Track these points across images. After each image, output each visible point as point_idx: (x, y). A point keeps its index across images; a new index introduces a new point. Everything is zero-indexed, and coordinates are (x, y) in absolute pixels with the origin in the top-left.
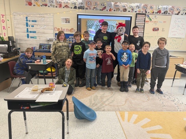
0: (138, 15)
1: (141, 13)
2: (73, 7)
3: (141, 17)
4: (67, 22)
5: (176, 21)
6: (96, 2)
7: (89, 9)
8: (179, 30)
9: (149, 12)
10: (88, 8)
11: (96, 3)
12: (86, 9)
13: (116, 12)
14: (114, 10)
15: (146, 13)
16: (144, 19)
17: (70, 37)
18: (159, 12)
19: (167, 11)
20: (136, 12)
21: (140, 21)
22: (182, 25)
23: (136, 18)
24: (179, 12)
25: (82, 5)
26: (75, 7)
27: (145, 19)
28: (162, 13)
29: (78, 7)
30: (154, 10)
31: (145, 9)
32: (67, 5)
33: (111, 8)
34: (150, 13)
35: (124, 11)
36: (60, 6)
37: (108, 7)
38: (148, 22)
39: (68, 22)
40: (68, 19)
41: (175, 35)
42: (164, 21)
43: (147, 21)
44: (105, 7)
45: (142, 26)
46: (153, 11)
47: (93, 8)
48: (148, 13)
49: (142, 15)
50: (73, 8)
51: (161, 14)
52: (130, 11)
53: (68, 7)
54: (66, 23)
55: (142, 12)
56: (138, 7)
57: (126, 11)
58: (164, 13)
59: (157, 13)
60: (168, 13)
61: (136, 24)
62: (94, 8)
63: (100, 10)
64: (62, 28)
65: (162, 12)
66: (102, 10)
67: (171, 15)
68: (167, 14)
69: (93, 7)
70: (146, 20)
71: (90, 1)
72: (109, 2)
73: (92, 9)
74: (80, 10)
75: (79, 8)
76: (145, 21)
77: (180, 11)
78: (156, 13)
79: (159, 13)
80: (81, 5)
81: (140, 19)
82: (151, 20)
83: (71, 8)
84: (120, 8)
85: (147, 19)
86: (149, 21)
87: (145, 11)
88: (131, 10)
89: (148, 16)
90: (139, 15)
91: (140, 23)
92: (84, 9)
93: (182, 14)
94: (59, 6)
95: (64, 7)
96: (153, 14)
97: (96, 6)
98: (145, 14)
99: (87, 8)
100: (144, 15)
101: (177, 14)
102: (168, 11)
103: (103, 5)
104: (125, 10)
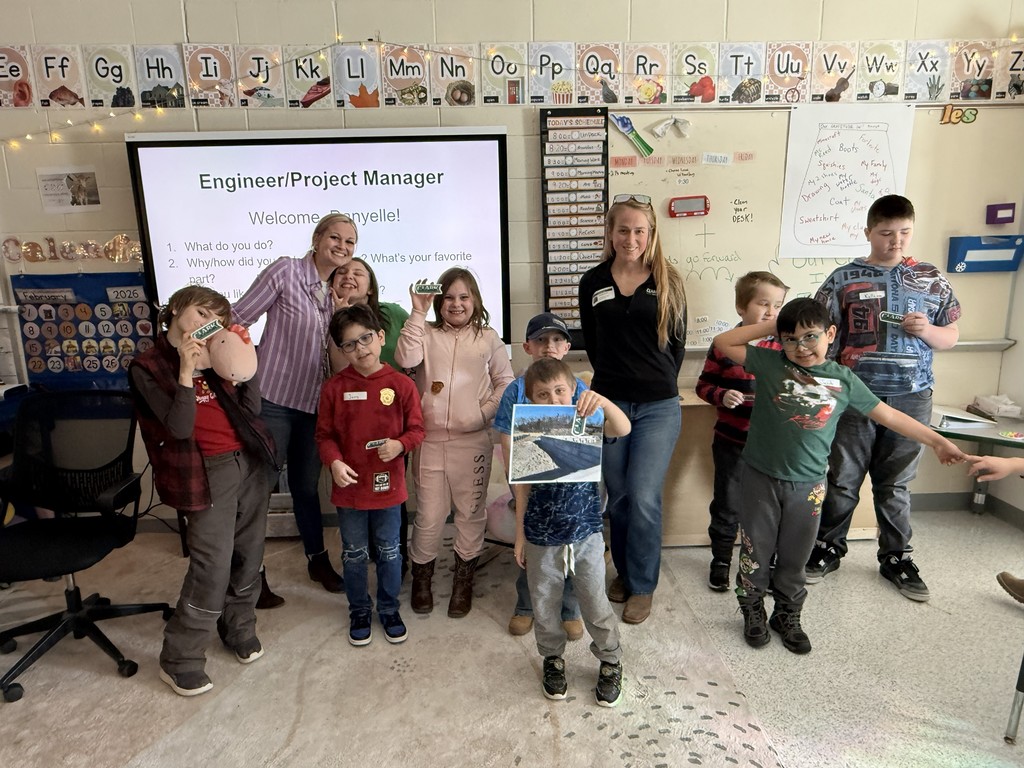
0: (551, 122)
1: (575, 104)
2: (108, 97)
3: (576, 135)
4: (81, 198)
5: (823, 146)
6: (256, 51)
7: (217, 101)
8: (851, 204)
9: (629, 99)
10: (211, 95)
11: (258, 59)
12: (197, 102)
13: (399, 109)
14: (390, 101)
15: (610, 106)
16: (598, 147)
17: (112, 293)
18: (702, 89)
19: (756, 83)
20: (538, 99)
21: (569, 161)
22: (872, 169)
23: (543, 146)
24: (843, 84)
25: (167, 81)
26: (123, 98)
27: (606, 143)
28: (723, 99)
29: (144, 94)
30: (661, 81)
31: (598, 77)
32: (63, 89)
33: (363, 89)
34: (635, 104)
35: (460, 102)
36: (22, 94)
37: (340, 81)
38: (630, 162)
39: (89, 195)
40: (81, 176)
41: (824, 239)
42: (743, 150)
43: (619, 162)
44: (325, 82)
45: (592, 196)
46: (655, 89)
47: (243, 96)
48: (621, 103)
49: (583, 120)
50: (108, 101)
51: (715, 103)
52: (496, 99)
53: (76, 96)
54: (75, 202)
55: (583, 98)
56: (547, 71)
57: (471, 99)
58: (739, 94)
59: (691, 96)
60: (763, 93)
61: (545, 182)
62: (250, 93)
63: (294, 103)
64: (51, 240)
65: (724, 87)
66: (306, 104)
67: (783, 102)
68: (761, 102)
69: (242, 86)
70: (612, 154)
71: (215, 53)
72: (348, 48)
73: (237, 103)
74: (160, 110)
75: (151, 99)
76: (605, 155)
77: (844, 75)
78: (678, 98)
79: (698, 99)
80: (155, 80)
81: (572, 148)
82: (650, 150)
83: (97, 103)
84: (425, 84)
85: (619, 148)
86: (638, 158)
87: (599, 91)
88: (502, 93)
89: (625, 122)
90: (561, 121)
91: (573, 172)
92: (179, 103)
93: (864, 97)
94: (11, 95)
95: (45, 103)
96: (661, 105)
97: (261, 79)
98: (604, 112)
99: (201, 96)
100: (593, 120)
101: (832, 97)
102: (764, 81)
103: (306, 67)
104: (464, 93)
